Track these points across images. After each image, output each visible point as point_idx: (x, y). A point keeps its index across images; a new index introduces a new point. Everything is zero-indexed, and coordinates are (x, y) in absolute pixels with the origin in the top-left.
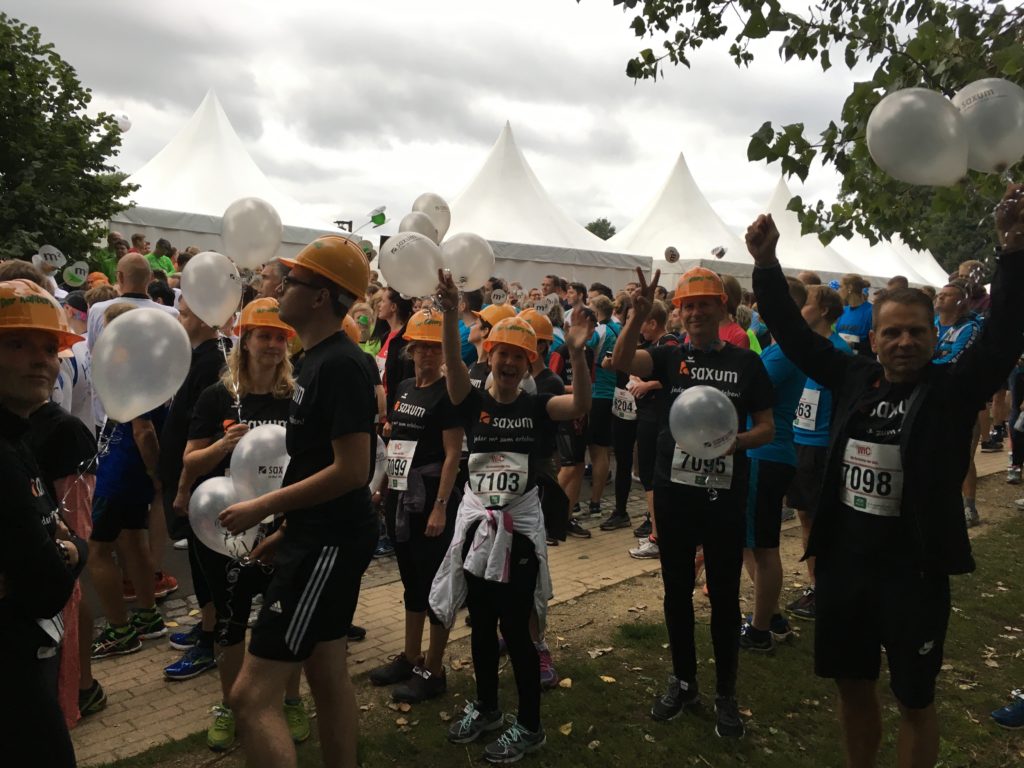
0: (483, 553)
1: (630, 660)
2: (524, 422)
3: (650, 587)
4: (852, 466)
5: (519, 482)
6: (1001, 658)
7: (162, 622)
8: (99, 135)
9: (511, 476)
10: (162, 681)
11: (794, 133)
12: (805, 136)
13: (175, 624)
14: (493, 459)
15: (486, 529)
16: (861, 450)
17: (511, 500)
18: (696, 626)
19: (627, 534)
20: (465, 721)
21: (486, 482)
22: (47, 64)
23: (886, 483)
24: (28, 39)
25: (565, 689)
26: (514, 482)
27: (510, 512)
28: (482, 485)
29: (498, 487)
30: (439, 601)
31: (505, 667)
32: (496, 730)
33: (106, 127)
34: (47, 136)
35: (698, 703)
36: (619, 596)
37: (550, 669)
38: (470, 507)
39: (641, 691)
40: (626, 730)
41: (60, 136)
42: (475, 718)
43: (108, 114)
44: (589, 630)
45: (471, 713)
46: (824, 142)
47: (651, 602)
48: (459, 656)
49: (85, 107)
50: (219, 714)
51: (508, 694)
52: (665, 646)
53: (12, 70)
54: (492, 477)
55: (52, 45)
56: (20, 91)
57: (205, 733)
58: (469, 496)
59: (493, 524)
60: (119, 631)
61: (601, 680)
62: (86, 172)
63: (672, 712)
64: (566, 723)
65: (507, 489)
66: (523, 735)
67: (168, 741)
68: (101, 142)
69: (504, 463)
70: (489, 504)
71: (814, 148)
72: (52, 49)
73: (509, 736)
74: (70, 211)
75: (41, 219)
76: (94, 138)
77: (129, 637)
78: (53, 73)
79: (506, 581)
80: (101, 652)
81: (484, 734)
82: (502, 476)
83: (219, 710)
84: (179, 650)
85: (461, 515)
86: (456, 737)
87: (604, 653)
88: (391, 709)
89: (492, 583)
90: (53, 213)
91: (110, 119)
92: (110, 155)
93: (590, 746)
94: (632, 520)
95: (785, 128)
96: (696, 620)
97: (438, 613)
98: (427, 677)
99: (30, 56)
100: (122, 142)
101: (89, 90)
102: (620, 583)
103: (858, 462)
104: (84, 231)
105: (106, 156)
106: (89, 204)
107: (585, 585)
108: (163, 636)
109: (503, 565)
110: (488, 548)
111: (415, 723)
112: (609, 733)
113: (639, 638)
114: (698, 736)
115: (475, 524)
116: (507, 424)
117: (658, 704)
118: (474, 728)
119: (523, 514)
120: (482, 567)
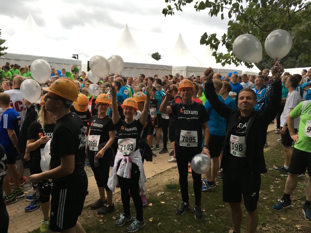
0: (122, 170)
1: (169, 196)
3: (175, 172)
4: (232, 142)
5: (133, 147)
6: (275, 189)
7: (23, 192)
9: (131, 145)
11: (214, 36)
12: (217, 37)
13: (27, 192)
14: (125, 140)
15: (123, 162)
16: (234, 138)
17: (131, 153)
18: (188, 183)
19: (167, 155)
20: (120, 219)
21: (123, 147)
23: (241, 148)
25: (150, 206)
26: (132, 147)
27: (131, 157)
28: (122, 149)
29: (127, 149)
30: (110, 184)
32: (130, 221)
35: (190, 208)
36: (165, 175)
37: (146, 201)
38: (119, 155)
39: (173, 206)
40: (168, 218)
42: (123, 218)
44: (157, 187)
45: (122, 217)
46: (222, 40)
47: (175, 177)
48: (118, 198)
50: (43, 223)
51: (133, 209)
52: (180, 191)
54: (125, 146)
58: (119, 152)
59: (126, 160)
61: (161, 203)
63: (182, 212)
64: (151, 218)
65: (130, 150)
66: (138, 223)
69: (129, 142)
70: (124, 154)
71: (219, 41)
73: (134, 224)
77: (13, 198)
79: (130, 178)
81: (126, 223)
82: (128, 146)
83: (43, 222)
84: (29, 201)
85: (116, 158)
86: (118, 225)
87: (162, 194)
88: (97, 217)
89: (125, 179)
93: (158, 225)
94: (168, 150)
95: (211, 35)
96: (188, 182)
97: (110, 188)
98: (108, 206)
102: (166, 171)
103: (234, 141)
107: (155, 172)
108: (24, 197)
109: (129, 173)
110: (124, 168)
111: (105, 221)
112: (164, 220)
113: (171, 189)
114: (190, 219)
115: (120, 161)
116: (129, 130)
117: (178, 210)
118: (123, 222)
119: (135, 157)
120: (122, 174)
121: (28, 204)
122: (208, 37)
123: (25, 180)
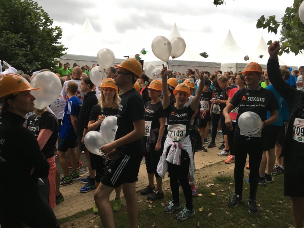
0: (172, 156)
1: (220, 188)
2: (185, 115)
4: (297, 127)
5: (183, 133)
7: (79, 175)
8: (56, 33)
9: (181, 131)
10: (79, 193)
11: (272, 19)
12: (276, 19)
13: (82, 176)
14: (175, 126)
15: (173, 148)
16: (300, 121)
17: (181, 139)
19: (216, 149)
20: (169, 206)
21: (173, 134)
22: (40, 13)
24: (35, 6)
25: (200, 197)
26: (182, 133)
27: (181, 143)
28: (172, 135)
29: (177, 135)
30: (160, 171)
31: (181, 190)
32: (179, 209)
33: (58, 31)
34: (42, 34)
36: (215, 168)
37: (195, 190)
38: (168, 141)
39: (224, 198)
40: (220, 210)
41: (45, 34)
42: (172, 206)
43: (58, 27)
44: (206, 178)
45: (171, 204)
46: (282, 21)
47: (225, 170)
48: (166, 186)
49: (52, 25)
51: (182, 198)
52: (231, 184)
53: (30, 15)
54: (175, 132)
55: (41, 7)
56: (33, 21)
57: (92, 208)
58: (168, 138)
59: (175, 146)
60: (67, 178)
61: (211, 194)
62: (53, 44)
63: (235, 204)
64: (201, 208)
66: (188, 211)
67: (82, 211)
68: (57, 35)
69: (178, 128)
70: (174, 140)
71: (279, 23)
72: (41, 8)
73: (183, 211)
74: (49, 56)
75: (41, 59)
76: (54, 34)
77: (70, 180)
78: (42, 15)
79: (180, 164)
80: (62, 184)
82: (178, 132)
85: (166, 144)
86: (167, 211)
87: (211, 185)
88: (147, 202)
89: (175, 165)
90: (44, 56)
91: (59, 28)
92: (59, 39)
93: (209, 215)
95: (269, 17)
97: (159, 174)
98: (157, 193)
99: (35, 11)
100: (62, 35)
101: (52, 19)
102: (215, 164)
103: (299, 126)
104: (53, 62)
105: (58, 39)
106: (54, 54)
107: (204, 164)
108: (79, 179)
109: (178, 159)
110: (174, 154)
111: (154, 207)
112: (214, 211)
113: (222, 181)
114: (243, 212)
115: (170, 147)
116: (179, 116)
117: (230, 202)
118: (172, 209)
119: (185, 144)
120: (172, 160)
121: (83, 186)
122: (266, 20)
123: (81, 165)
